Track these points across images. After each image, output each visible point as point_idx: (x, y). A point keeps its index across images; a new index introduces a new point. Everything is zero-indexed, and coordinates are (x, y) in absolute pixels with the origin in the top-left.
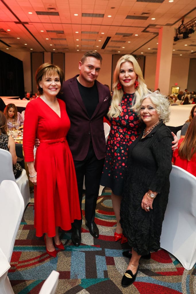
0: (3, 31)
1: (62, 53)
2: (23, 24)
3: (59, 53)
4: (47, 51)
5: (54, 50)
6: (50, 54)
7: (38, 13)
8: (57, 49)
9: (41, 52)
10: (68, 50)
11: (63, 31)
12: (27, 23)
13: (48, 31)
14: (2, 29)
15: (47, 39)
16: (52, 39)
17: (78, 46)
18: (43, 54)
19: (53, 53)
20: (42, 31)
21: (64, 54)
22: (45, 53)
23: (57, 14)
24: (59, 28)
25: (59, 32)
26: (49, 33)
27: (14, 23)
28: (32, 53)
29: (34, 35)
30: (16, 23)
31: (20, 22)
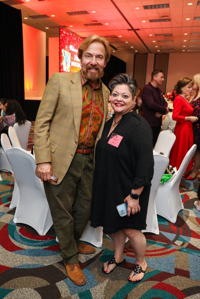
0: (115, 38)
1: (166, 53)
2: (135, 30)
3: (163, 53)
4: (151, 53)
5: (159, 51)
6: (153, 54)
7: (151, 21)
8: (161, 50)
9: (145, 54)
10: (173, 51)
11: (172, 34)
12: (139, 30)
13: (156, 35)
14: (115, 36)
15: (154, 42)
16: (159, 41)
17: (184, 46)
18: (147, 55)
19: (156, 54)
20: (151, 35)
21: (168, 54)
22: (149, 54)
23: (170, 20)
24: (168, 31)
25: (167, 35)
26: (157, 36)
27: (127, 31)
28: (136, 55)
29: (142, 38)
30: (129, 30)
31: (133, 29)
